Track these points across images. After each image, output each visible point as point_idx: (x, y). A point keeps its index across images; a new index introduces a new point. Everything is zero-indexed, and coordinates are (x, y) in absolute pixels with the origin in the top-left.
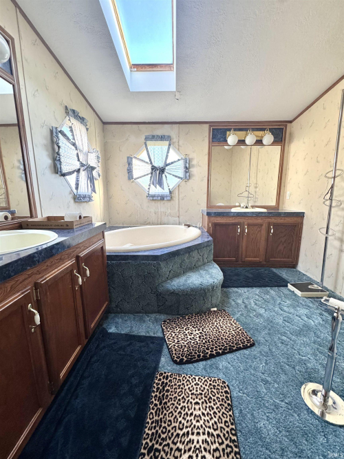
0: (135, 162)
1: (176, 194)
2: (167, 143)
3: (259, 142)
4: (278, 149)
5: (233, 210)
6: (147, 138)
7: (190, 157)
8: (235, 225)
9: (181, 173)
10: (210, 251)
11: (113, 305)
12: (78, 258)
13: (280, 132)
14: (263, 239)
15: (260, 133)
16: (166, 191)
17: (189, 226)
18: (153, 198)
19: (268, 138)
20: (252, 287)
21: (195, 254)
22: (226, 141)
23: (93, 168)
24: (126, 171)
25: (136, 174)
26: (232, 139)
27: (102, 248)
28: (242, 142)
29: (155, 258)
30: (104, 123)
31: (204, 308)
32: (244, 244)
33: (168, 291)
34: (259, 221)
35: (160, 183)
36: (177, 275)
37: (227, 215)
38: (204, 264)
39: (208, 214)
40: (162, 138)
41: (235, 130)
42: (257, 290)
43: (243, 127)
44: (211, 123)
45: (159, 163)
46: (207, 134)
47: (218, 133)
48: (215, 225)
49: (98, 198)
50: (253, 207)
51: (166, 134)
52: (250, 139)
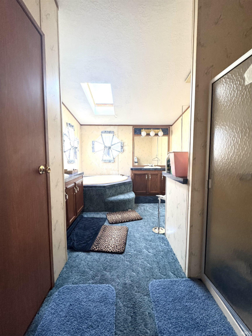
0: (96, 143)
1: (116, 160)
2: (112, 134)
3: (157, 135)
4: (166, 138)
5: (145, 167)
6: (102, 132)
7: (124, 141)
8: (145, 174)
9: (119, 149)
10: (131, 186)
11: (86, 208)
12: (75, 183)
13: (167, 130)
14: (159, 181)
15: (156, 131)
16: (112, 158)
17: (123, 175)
18: (105, 161)
19: (161, 133)
20: (150, 203)
21: (123, 187)
22: (141, 134)
23: (76, 148)
24: (91, 148)
25: (96, 149)
26: (144, 133)
27: (82, 182)
28: (148, 134)
29: (104, 187)
30: (81, 125)
31: (125, 209)
32: (149, 184)
33: (109, 201)
34: (156, 173)
35: (108, 154)
36: (114, 195)
37: (141, 169)
38: (128, 192)
39: (132, 169)
40: (110, 132)
41: (145, 129)
42: (152, 204)
43: (149, 128)
44: (133, 126)
45: (108, 145)
46: (132, 131)
47: (137, 130)
48: (135, 175)
49: (77, 162)
50: (155, 166)
51: (112, 130)
52: (152, 133)
